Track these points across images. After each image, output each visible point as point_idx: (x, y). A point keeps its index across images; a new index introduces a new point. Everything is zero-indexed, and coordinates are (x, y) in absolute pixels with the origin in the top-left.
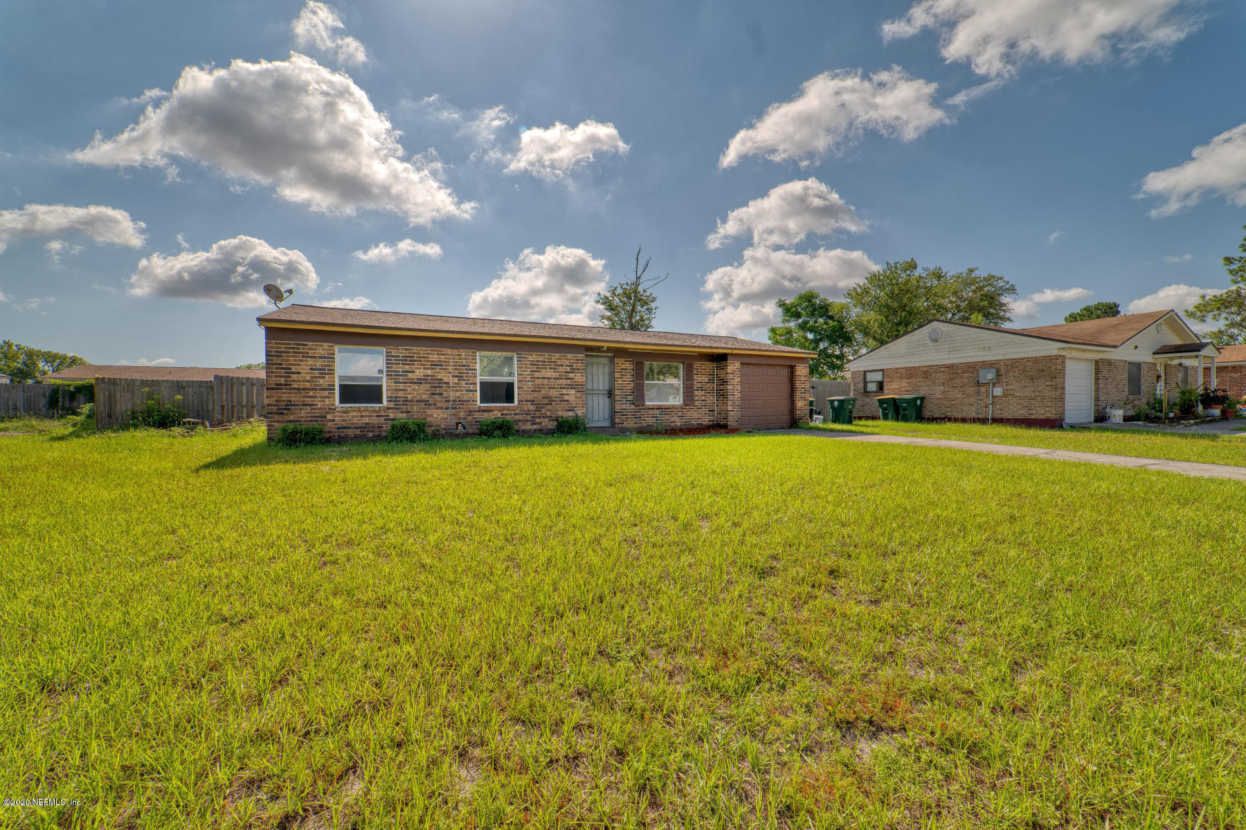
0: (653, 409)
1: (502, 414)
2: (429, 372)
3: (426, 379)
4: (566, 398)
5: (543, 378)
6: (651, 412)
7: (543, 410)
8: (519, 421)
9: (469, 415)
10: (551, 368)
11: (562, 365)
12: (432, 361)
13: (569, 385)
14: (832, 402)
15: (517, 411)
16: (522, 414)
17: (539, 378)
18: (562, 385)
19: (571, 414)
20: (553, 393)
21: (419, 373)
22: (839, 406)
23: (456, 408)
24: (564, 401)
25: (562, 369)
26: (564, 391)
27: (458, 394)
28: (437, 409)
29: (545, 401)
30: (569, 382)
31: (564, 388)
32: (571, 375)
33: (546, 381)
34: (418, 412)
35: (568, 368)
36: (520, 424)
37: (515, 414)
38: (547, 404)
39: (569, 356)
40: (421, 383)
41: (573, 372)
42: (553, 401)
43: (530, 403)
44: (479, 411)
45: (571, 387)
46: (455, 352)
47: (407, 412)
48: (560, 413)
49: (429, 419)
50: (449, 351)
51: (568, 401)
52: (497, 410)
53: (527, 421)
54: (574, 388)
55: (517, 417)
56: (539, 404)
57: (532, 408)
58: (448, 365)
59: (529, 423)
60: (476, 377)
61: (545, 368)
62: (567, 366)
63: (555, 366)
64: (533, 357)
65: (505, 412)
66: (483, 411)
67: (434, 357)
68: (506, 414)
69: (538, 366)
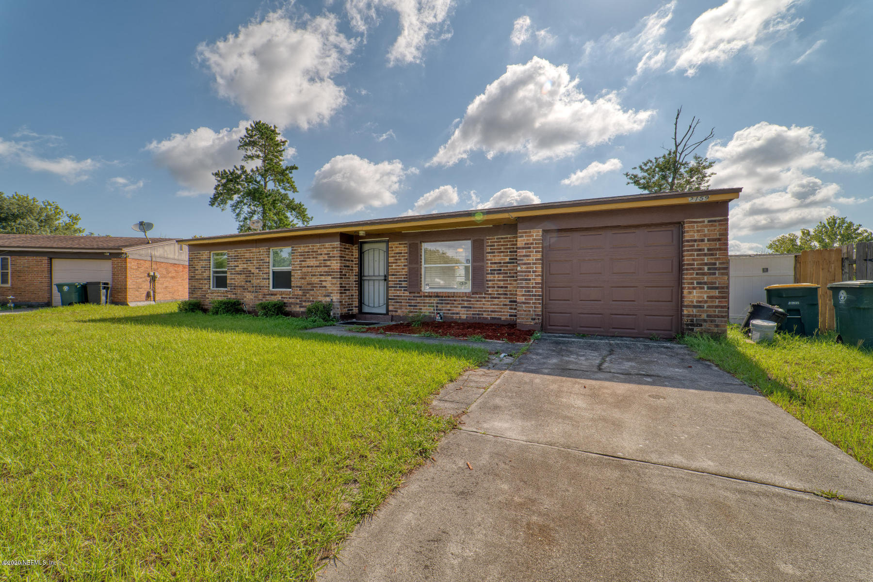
0: (431, 297)
1: (282, 298)
2: (245, 266)
3: (244, 271)
4: (324, 284)
5: (308, 267)
6: (427, 300)
7: (308, 295)
8: (291, 303)
9: (264, 297)
10: (313, 258)
11: (321, 254)
12: (247, 258)
13: (326, 272)
14: (836, 290)
15: (291, 296)
16: (293, 298)
17: (305, 267)
18: (321, 272)
19: (328, 299)
20: (315, 280)
21: (241, 267)
22: (848, 301)
23: (257, 292)
24: (323, 287)
25: (321, 258)
26: (323, 278)
27: (258, 281)
28: (248, 292)
29: (309, 287)
30: (326, 269)
31: (322, 275)
32: (328, 263)
33: (310, 269)
34: (240, 294)
35: (326, 256)
36: (292, 306)
37: (290, 298)
38: (311, 290)
39: (327, 245)
40: (241, 274)
41: (330, 260)
42: (315, 287)
43: (299, 289)
44: (269, 295)
45: (328, 274)
46: (257, 250)
47: (236, 294)
48: (320, 298)
49: (245, 299)
50: (254, 250)
51: (325, 287)
52: (280, 295)
53: (297, 304)
54: (331, 275)
55: (291, 300)
56: (305, 290)
57: (300, 293)
58: (253, 260)
59: (298, 306)
60: (269, 268)
61: (310, 258)
62: (325, 254)
63: (315, 254)
64: (301, 248)
65: (284, 296)
66: (272, 295)
67: (247, 255)
68: (284, 298)
69: (305, 256)
